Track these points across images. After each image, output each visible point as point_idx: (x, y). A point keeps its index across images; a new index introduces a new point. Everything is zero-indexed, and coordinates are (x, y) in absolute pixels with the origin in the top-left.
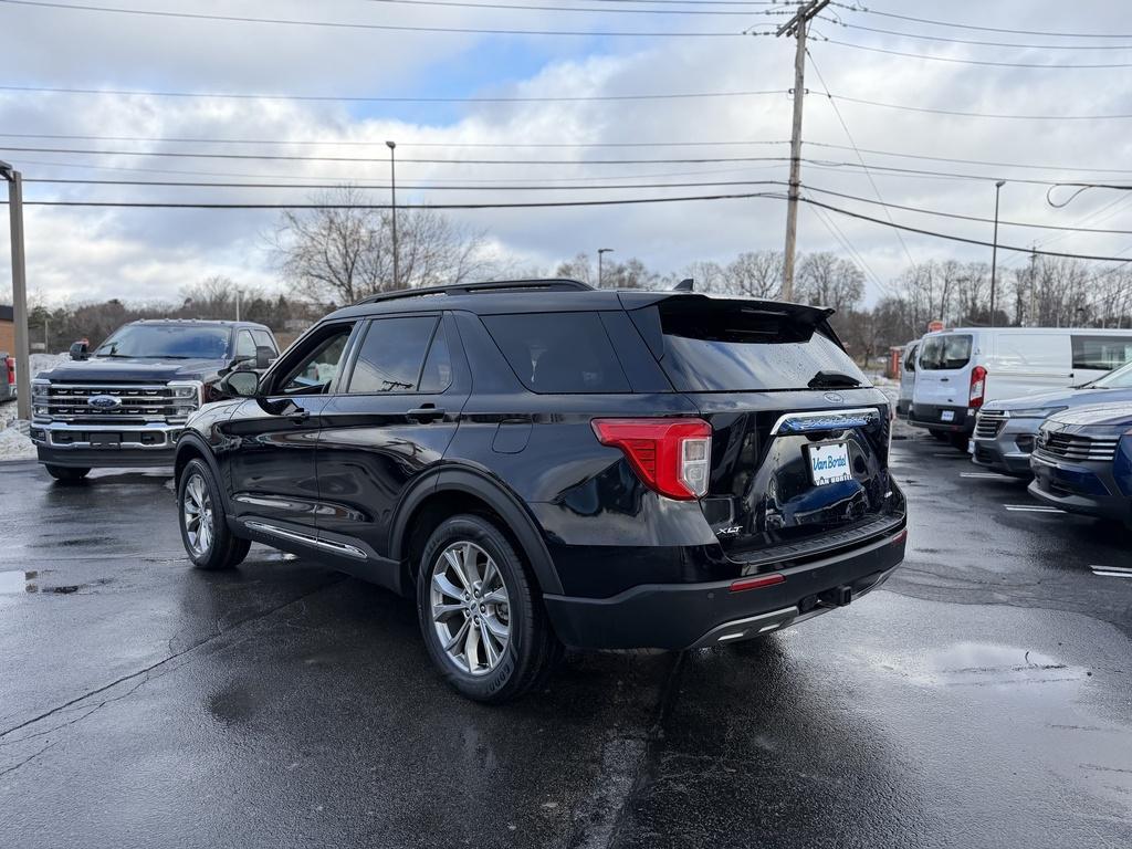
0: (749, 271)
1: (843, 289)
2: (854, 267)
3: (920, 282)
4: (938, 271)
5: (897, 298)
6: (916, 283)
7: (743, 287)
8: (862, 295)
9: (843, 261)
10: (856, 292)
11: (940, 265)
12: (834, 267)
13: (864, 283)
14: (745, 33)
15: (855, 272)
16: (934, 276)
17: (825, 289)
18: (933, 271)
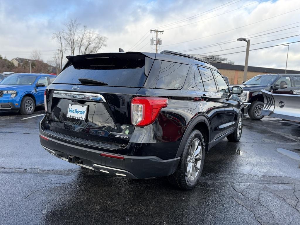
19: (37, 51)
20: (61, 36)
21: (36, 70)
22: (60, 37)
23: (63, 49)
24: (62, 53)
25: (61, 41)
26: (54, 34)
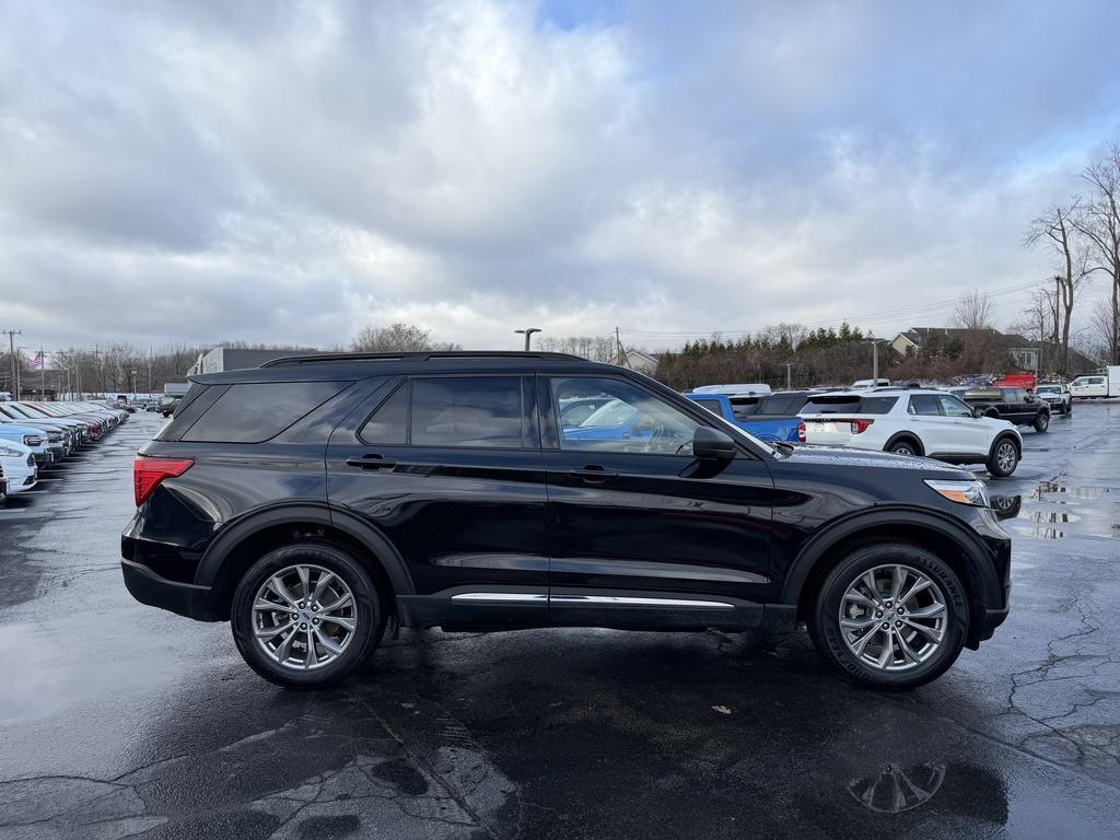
19: (976, 296)
20: (1066, 224)
21: (965, 364)
22: (1063, 230)
23: (1073, 272)
24: (1067, 287)
25: (1065, 243)
26: (1035, 221)
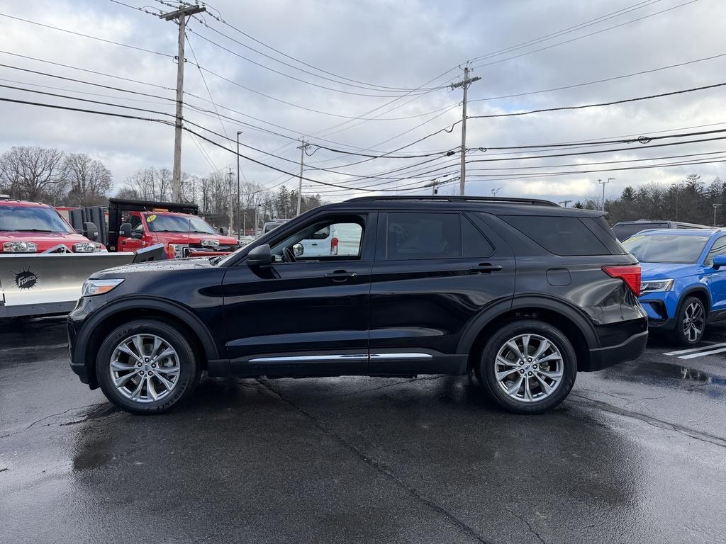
0: (22, 161)
1: (96, 180)
2: (103, 166)
3: (146, 180)
4: (157, 174)
5: (131, 189)
6: (144, 181)
7: (18, 172)
8: (111, 186)
9: (95, 162)
10: (106, 184)
11: (158, 171)
12: (89, 165)
13: (111, 178)
14: (140, 9)
15: (104, 170)
16: (155, 177)
17: (84, 180)
18: (154, 174)
